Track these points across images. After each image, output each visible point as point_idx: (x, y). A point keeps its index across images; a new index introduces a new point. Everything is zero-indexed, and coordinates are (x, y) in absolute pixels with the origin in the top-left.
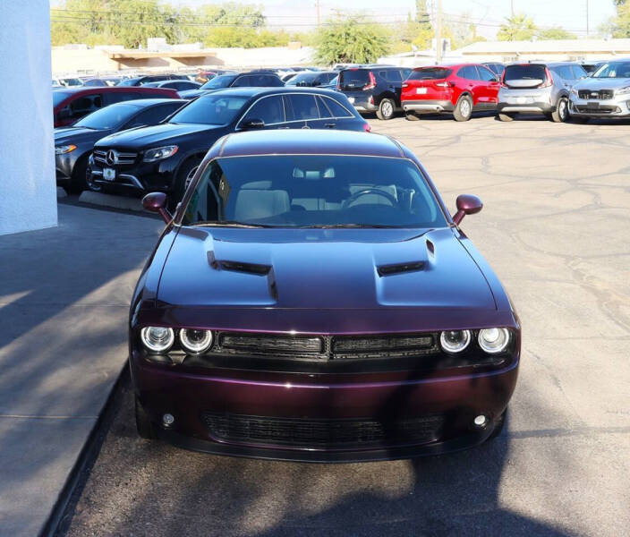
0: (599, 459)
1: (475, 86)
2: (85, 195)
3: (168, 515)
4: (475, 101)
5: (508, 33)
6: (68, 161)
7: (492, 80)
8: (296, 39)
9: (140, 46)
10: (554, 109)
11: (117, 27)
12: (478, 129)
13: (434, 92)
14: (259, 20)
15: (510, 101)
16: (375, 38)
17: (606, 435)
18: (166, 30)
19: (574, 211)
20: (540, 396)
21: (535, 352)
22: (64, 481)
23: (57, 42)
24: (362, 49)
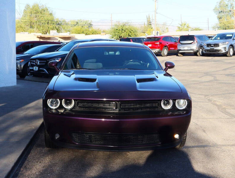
0: (222, 154)
1: (169, 44)
2: (27, 77)
3: (57, 172)
4: (169, 49)
5: (180, 29)
6: (21, 65)
7: (175, 42)
8: (104, 32)
9: (47, 33)
10: (198, 51)
11: (39, 26)
12: (170, 59)
13: (154, 46)
14: (90, 25)
15: (182, 49)
16: (132, 31)
17: (225, 147)
18: (57, 28)
19: (207, 82)
20: (198, 136)
21: (195, 123)
22: (16, 159)
23: (18, 32)
24: (127, 35)
